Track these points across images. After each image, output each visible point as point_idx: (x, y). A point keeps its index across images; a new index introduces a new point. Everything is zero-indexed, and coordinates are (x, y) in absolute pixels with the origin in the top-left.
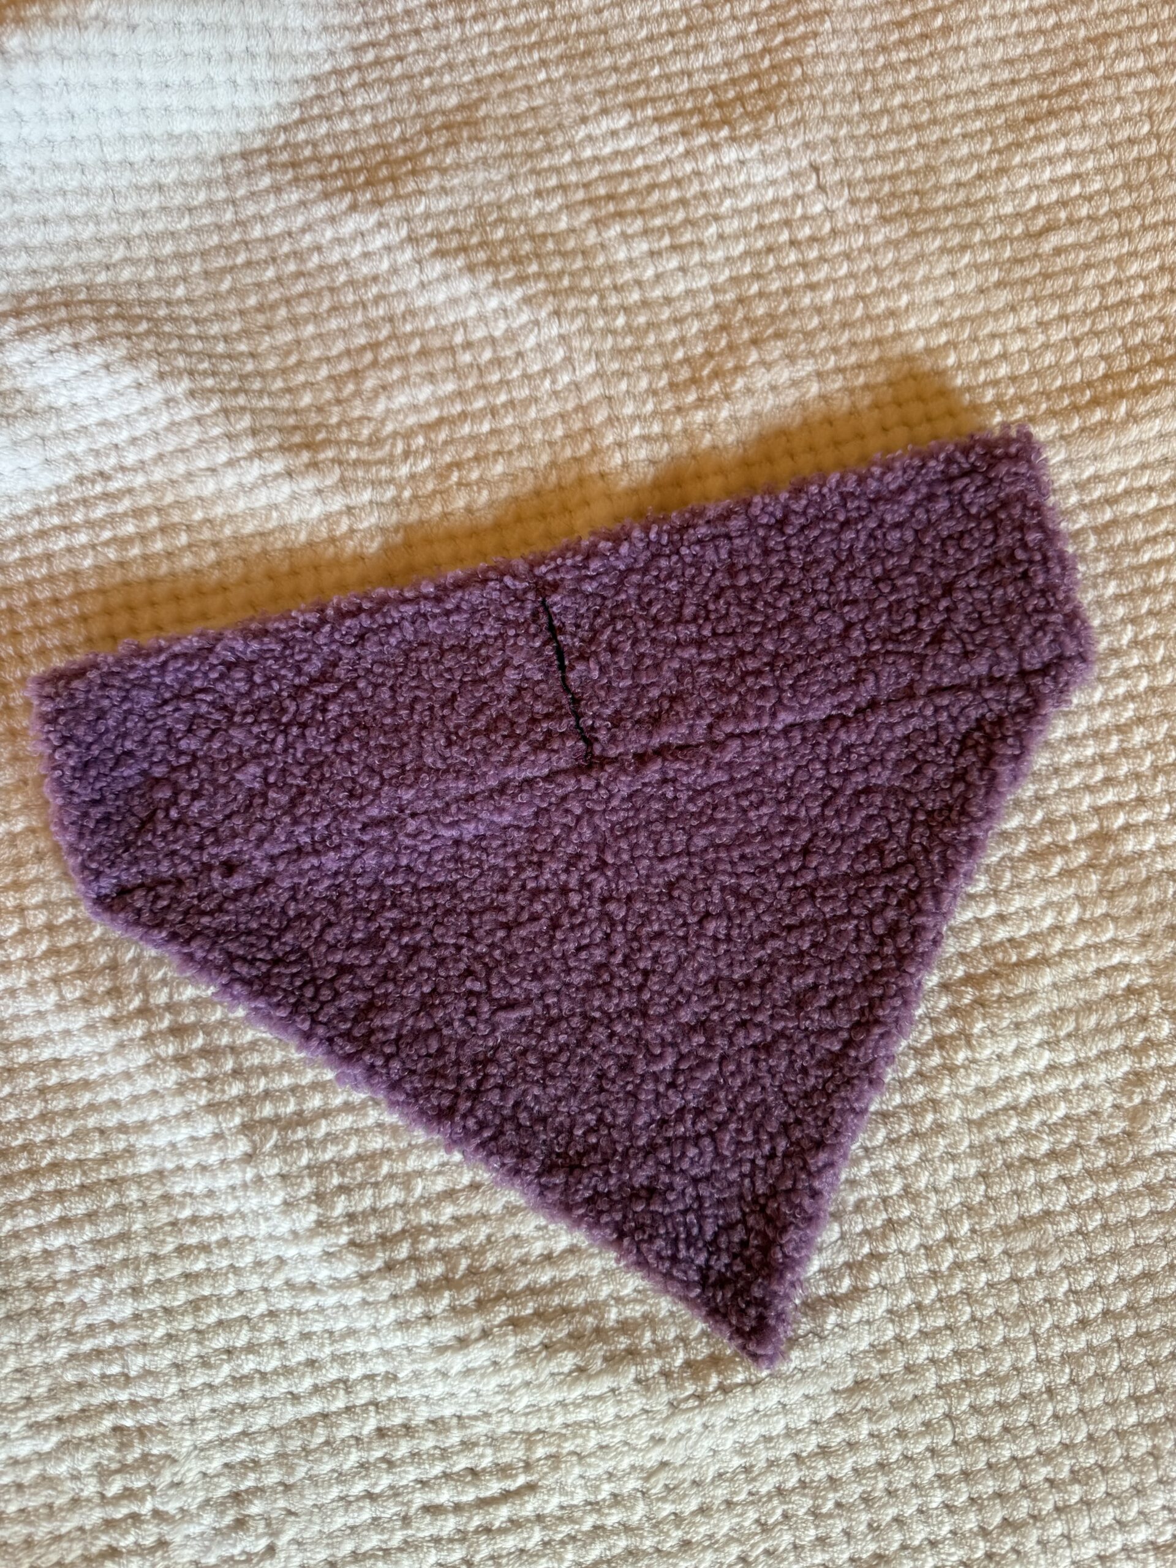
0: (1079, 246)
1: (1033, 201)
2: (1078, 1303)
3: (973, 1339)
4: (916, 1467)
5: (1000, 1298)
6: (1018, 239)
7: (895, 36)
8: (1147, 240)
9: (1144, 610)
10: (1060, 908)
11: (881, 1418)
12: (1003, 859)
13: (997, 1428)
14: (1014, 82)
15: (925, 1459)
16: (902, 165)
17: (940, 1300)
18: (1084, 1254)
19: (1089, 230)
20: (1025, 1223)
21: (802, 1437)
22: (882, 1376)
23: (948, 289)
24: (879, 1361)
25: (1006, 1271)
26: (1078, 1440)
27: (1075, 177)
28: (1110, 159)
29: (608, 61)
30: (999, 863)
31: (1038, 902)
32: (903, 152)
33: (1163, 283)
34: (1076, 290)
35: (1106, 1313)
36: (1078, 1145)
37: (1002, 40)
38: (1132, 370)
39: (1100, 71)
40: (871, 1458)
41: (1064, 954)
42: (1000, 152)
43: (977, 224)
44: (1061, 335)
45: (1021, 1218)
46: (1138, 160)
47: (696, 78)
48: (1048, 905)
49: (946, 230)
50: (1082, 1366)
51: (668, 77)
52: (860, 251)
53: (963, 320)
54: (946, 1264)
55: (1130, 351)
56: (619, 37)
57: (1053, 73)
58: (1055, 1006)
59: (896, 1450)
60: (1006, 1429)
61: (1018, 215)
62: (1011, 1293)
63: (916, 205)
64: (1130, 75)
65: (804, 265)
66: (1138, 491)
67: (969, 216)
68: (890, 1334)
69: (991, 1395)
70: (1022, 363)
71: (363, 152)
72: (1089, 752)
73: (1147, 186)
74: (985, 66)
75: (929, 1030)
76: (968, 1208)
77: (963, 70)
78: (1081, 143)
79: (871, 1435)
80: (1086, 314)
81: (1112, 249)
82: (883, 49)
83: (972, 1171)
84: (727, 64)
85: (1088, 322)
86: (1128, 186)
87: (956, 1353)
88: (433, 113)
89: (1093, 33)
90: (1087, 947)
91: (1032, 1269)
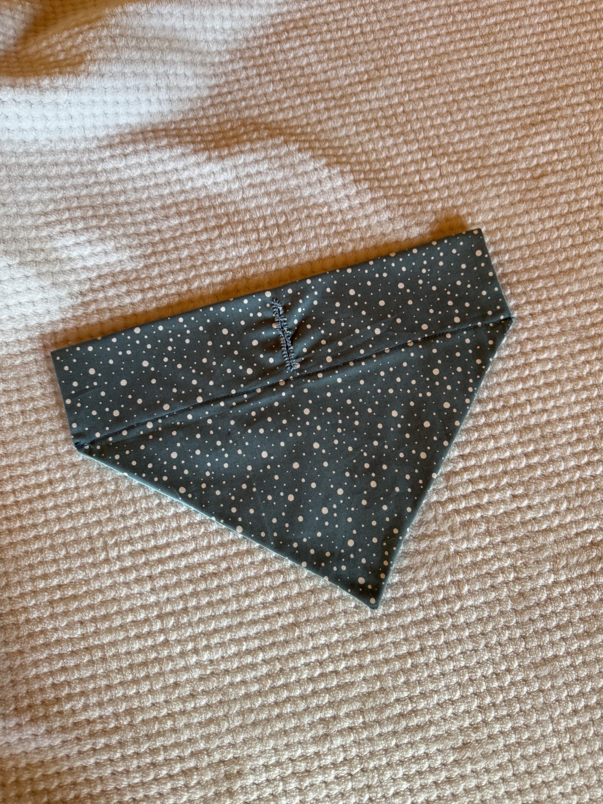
0: (557, 183)
1: (535, 162)
2: (572, 702)
3: (521, 721)
4: (495, 788)
5: (534, 700)
6: (528, 180)
7: (467, 85)
8: (590, 181)
9: (593, 358)
10: (558, 502)
11: (477, 762)
12: (530, 478)
13: (535, 767)
14: (524, 106)
15: (499, 783)
16: (472, 145)
17: (504, 701)
18: (574, 677)
19: (562, 177)
20: (545, 661)
21: (437, 772)
22: (477, 741)
23: (497, 203)
24: (475, 733)
25: (537, 686)
26: (575, 772)
27: (554, 151)
28: (571, 143)
29: (330, 95)
30: (528, 481)
31: (547, 499)
32: (472, 139)
33: (598, 201)
34: (556, 204)
35: (586, 707)
36: (570, 622)
37: (517, 87)
38: (585, 243)
39: (565, 103)
40: (473, 783)
41: (560, 526)
42: (519, 139)
43: (509, 173)
44: (550, 225)
45: (543, 659)
46: (584, 144)
47: (373, 103)
48: (552, 501)
49: (494, 176)
50: (575, 734)
51: (359, 103)
52: (454, 184)
53: (504, 217)
54: (507, 683)
55: (583, 233)
56: (335, 84)
57: (543, 103)
58: (556, 552)
59: (485, 779)
60: (539, 767)
61: (528, 169)
62: (539, 697)
63: (480, 164)
64: (578, 104)
65: (426, 192)
66: (590, 301)
67: (505, 169)
68: (479, 719)
69: (531, 750)
70: (532, 239)
71: (212, 134)
72: (570, 426)
73: (589, 156)
74: (510, 99)
75: (497, 563)
76: (517, 654)
77: (499, 101)
78: (557, 136)
79: (472, 771)
80: (562, 215)
81: (573, 185)
82: (462, 90)
83: (518, 635)
84: (388, 97)
85: (563, 220)
86: (580, 156)
87: (513, 728)
88: (247, 118)
89: (561, 84)
90: (571, 522)
91: (549, 685)
